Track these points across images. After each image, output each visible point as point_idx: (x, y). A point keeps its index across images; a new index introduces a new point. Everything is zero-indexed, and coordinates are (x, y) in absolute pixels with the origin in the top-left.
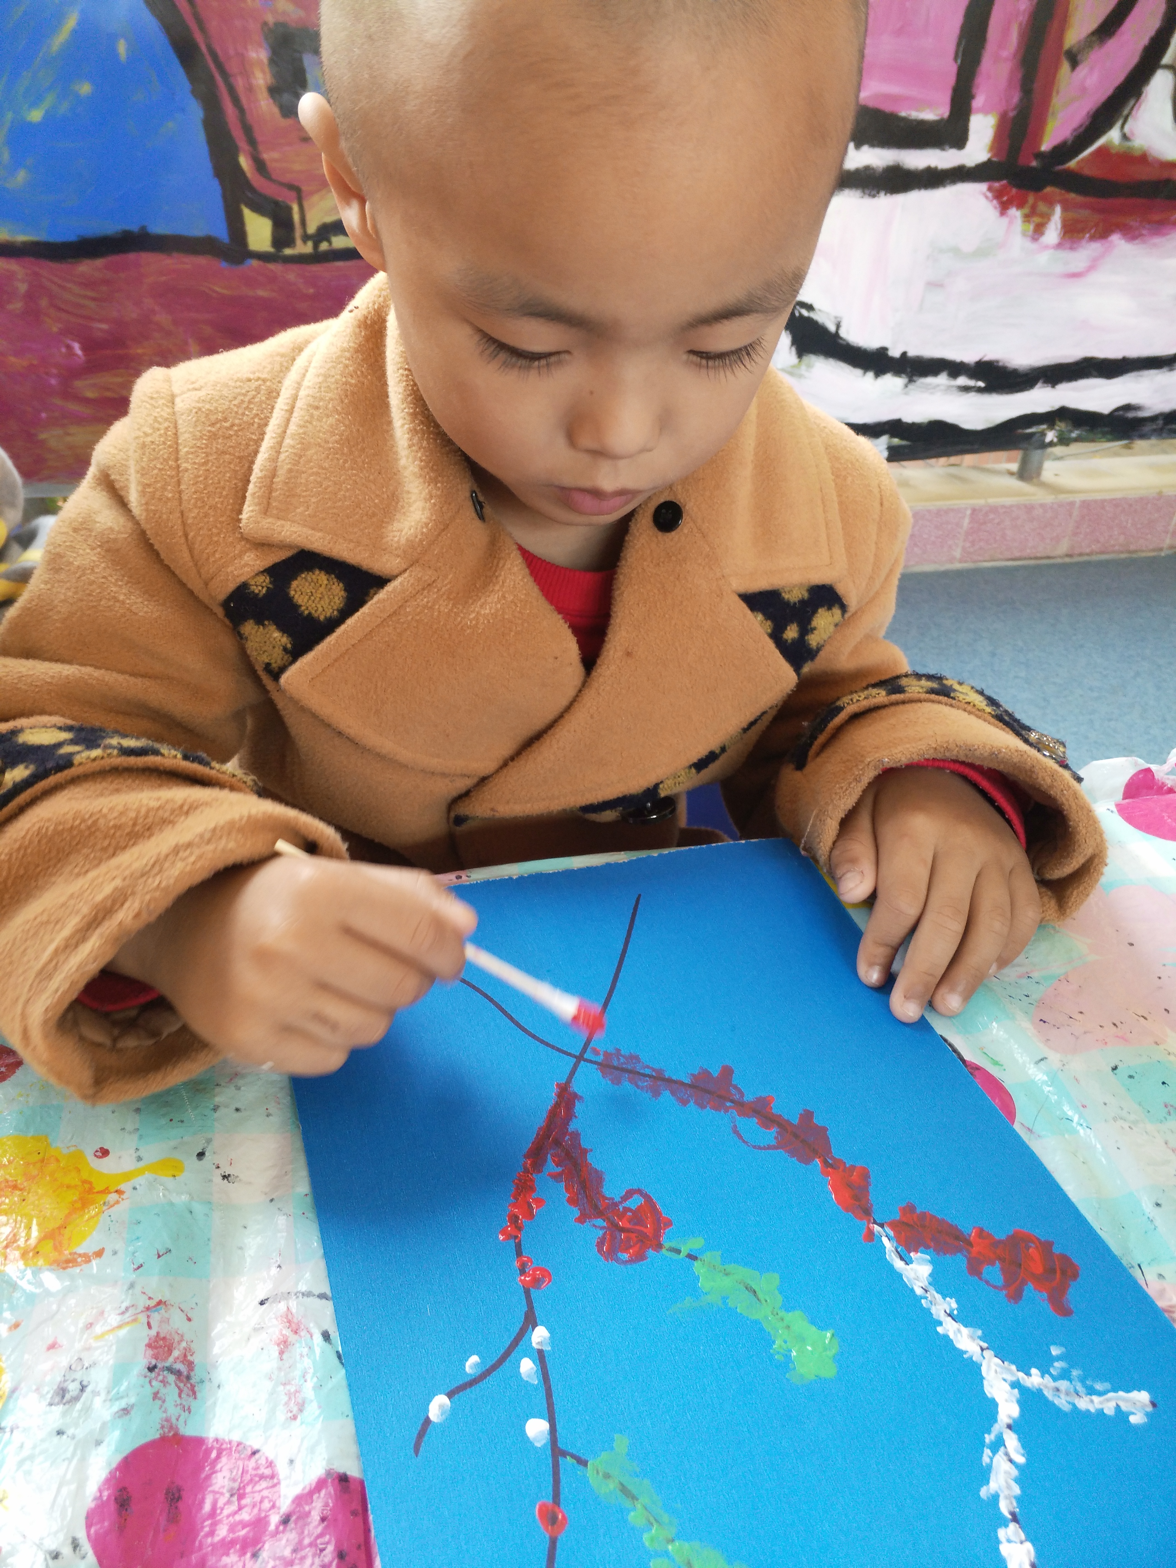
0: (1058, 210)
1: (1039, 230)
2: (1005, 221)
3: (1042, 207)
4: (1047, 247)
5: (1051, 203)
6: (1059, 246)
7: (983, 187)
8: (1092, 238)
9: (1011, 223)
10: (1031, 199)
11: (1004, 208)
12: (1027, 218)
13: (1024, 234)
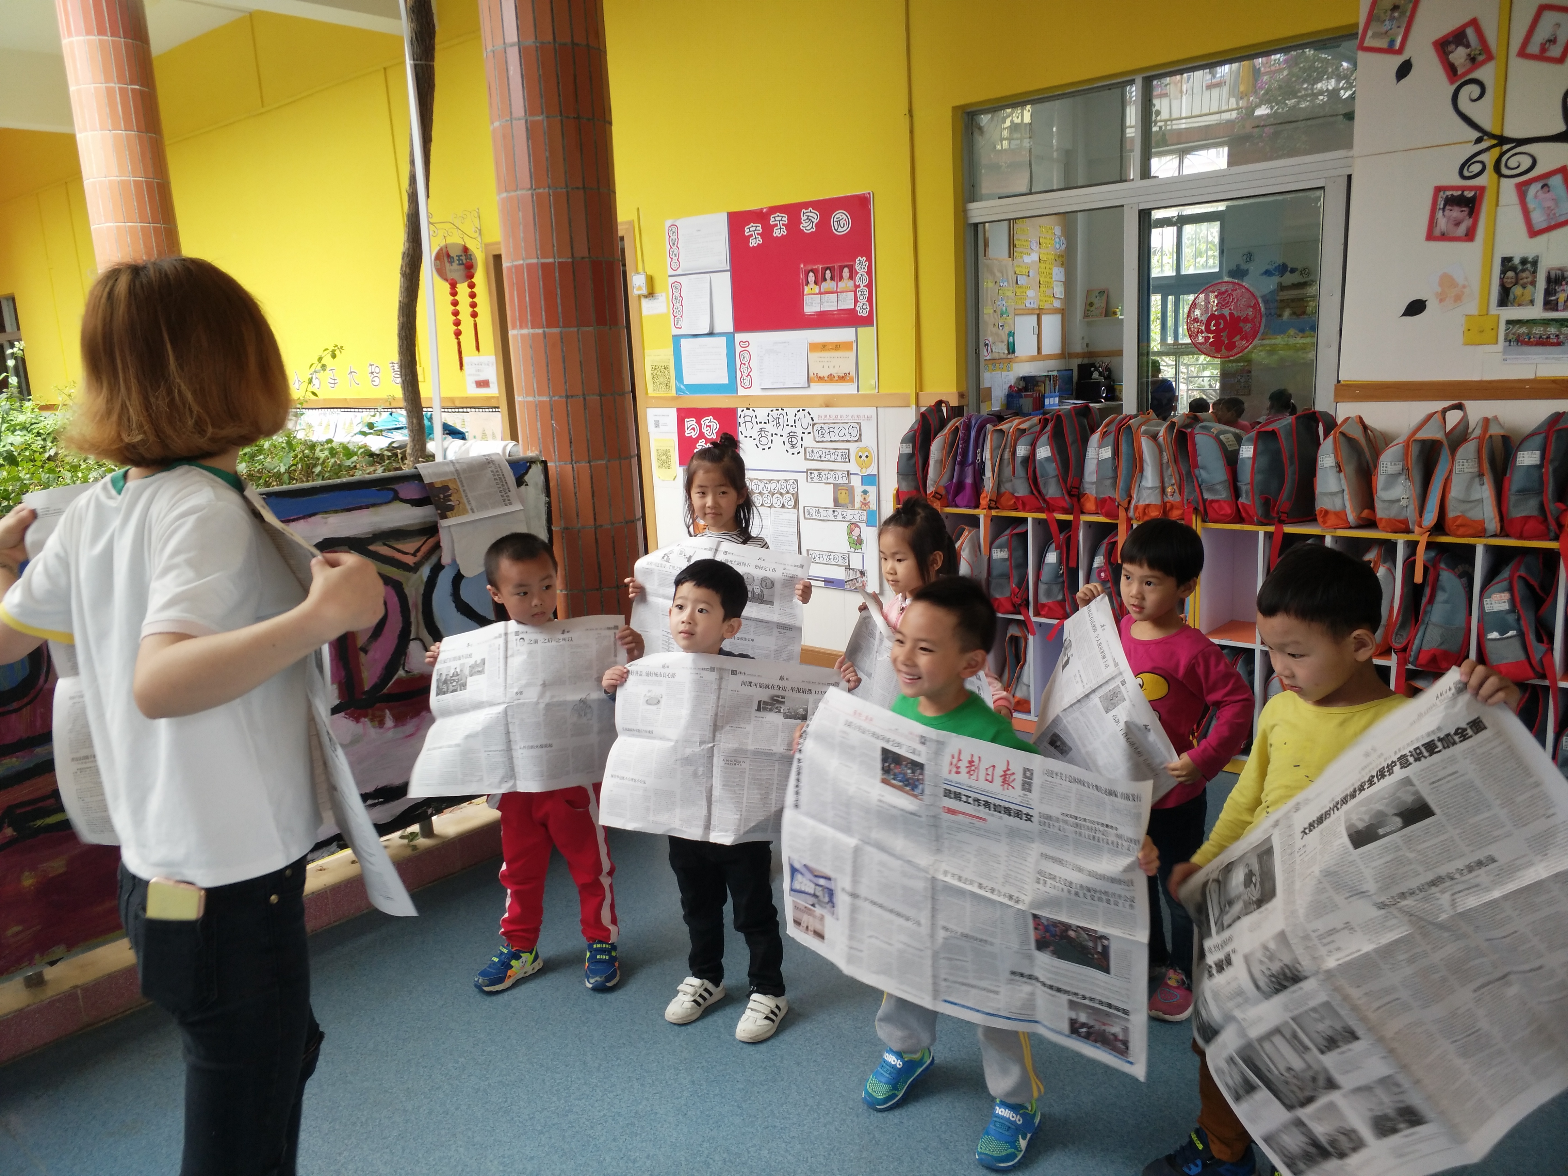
0: (387, 712)
1: (381, 723)
2: (360, 725)
3: (378, 713)
4: (389, 729)
5: (383, 710)
6: (395, 726)
7: (343, 714)
8: (412, 717)
9: (364, 724)
10: (370, 711)
11: (357, 720)
12: (372, 720)
13: (374, 727)
